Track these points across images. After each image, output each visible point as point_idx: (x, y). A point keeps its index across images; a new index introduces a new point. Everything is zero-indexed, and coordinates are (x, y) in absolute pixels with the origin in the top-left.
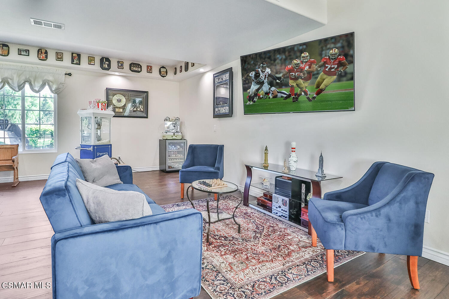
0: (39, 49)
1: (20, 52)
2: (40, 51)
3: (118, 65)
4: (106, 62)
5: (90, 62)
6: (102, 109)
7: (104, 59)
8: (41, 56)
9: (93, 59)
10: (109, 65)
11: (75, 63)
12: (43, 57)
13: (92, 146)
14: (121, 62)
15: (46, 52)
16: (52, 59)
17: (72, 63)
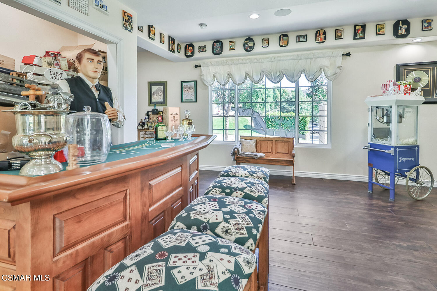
0: (317, 32)
1: (298, 39)
2: (318, 33)
3: (423, 25)
4: (403, 27)
5: (379, 31)
6: (405, 94)
7: (401, 22)
8: (320, 38)
9: (382, 26)
10: (408, 31)
11: (358, 37)
12: (321, 39)
13: (392, 147)
14: (427, 21)
15: (325, 33)
16: (331, 40)
17: (354, 39)
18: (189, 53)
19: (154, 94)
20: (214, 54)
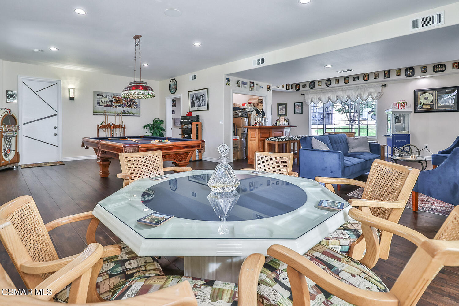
0: (364, 75)
1: (354, 79)
3: (421, 70)
4: (410, 71)
5: (397, 74)
6: (401, 108)
7: (409, 69)
9: (399, 71)
10: (413, 72)
11: (386, 77)
12: (366, 79)
14: (424, 68)
16: (372, 79)
17: (384, 78)
18: (298, 89)
19: (280, 110)
20: (310, 88)
